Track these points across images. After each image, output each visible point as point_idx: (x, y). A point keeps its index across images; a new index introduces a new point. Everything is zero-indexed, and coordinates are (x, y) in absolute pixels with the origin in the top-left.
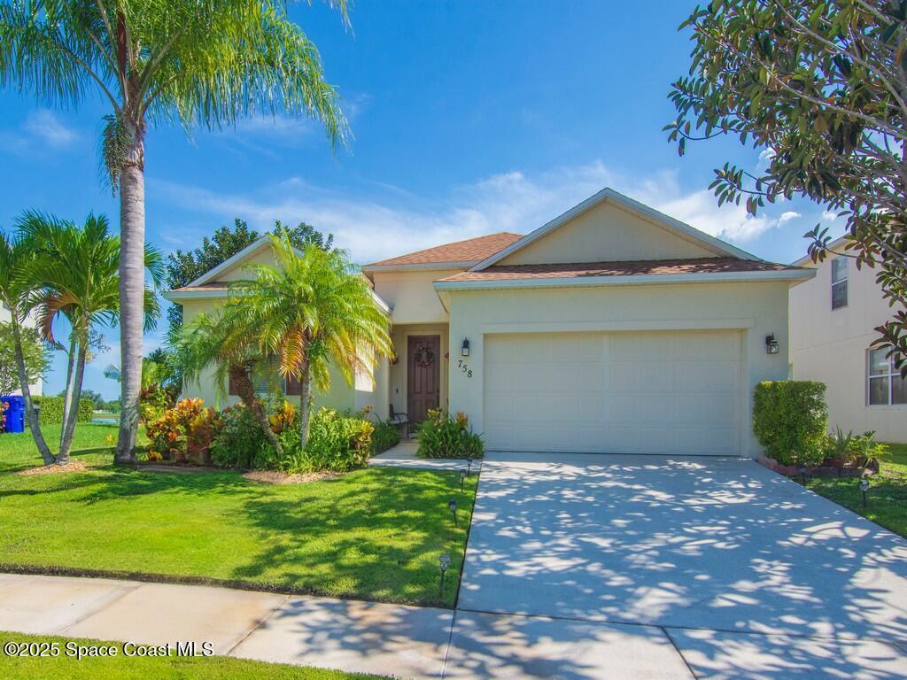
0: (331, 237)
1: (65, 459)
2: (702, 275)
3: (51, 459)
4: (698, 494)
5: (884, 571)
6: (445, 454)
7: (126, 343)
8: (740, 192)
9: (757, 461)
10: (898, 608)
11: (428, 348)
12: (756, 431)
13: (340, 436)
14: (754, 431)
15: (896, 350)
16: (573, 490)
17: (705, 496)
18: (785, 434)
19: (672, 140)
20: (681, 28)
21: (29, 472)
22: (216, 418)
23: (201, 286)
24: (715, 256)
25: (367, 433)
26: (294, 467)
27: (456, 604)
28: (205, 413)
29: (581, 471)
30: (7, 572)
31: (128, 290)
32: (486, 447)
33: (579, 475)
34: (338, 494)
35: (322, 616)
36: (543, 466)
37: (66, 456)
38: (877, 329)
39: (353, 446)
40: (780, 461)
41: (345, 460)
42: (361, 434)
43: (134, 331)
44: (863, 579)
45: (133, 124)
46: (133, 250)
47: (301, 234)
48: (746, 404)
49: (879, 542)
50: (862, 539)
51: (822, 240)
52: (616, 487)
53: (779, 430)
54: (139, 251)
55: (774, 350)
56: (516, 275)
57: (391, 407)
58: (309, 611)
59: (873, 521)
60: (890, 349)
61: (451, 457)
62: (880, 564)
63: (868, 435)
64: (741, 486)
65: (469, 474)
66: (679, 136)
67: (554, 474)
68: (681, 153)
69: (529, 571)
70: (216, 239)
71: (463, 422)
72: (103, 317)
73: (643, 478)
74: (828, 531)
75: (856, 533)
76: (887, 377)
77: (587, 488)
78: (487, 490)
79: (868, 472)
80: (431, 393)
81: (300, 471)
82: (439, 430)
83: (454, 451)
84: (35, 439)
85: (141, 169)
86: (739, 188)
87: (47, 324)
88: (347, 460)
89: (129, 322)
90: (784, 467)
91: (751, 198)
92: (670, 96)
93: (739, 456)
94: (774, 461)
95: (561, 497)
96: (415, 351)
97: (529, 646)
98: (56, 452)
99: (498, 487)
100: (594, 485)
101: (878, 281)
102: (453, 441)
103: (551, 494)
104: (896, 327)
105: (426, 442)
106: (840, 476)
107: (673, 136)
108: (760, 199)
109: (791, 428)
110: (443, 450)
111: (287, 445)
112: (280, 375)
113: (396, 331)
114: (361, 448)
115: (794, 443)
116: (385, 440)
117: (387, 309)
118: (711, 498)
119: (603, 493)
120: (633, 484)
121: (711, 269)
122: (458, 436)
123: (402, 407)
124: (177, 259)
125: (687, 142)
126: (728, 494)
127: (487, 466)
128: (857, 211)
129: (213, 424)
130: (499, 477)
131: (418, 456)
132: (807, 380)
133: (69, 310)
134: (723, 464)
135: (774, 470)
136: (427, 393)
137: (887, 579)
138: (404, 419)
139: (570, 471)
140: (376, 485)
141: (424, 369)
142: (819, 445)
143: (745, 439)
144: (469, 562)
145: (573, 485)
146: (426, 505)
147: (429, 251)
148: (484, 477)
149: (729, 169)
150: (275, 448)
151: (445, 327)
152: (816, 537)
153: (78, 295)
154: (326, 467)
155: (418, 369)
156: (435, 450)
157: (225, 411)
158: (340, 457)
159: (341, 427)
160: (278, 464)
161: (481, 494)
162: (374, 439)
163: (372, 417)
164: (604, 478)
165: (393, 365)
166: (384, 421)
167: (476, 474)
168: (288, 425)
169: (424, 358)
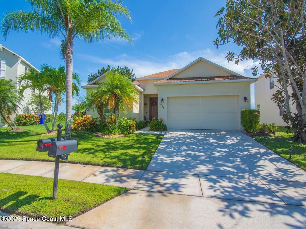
0: (133, 70)
2: (227, 80)
3: (49, 131)
4: (223, 140)
5: (267, 161)
7: (67, 100)
9: (242, 131)
10: (268, 171)
11: (155, 101)
12: (242, 123)
13: (127, 125)
15: (277, 100)
18: (249, 124)
19: (215, 45)
20: (215, 16)
21: (43, 135)
22: (94, 120)
23: (92, 84)
24: (231, 75)
25: (134, 124)
26: (113, 133)
27: (146, 169)
28: (91, 119)
29: (193, 134)
30: (31, 161)
32: (168, 128)
34: (125, 140)
35: (111, 173)
36: (183, 133)
37: (53, 131)
38: (273, 95)
39: (130, 128)
40: (247, 132)
42: (132, 124)
44: (261, 163)
45: (70, 42)
46: (69, 75)
47: (125, 69)
48: (239, 116)
49: (268, 153)
50: (263, 153)
51: (256, 70)
52: (202, 139)
53: (247, 123)
54: (71, 76)
55: (246, 101)
56: (176, 81)
57: (145, 117)
58: (108, 172)
59: (268, 147)
60: (276, 100)
61: (158, 131)
62: (266, 159)
63: (273, 124)
64: (235, 138)
67: (186, 135)
68: (217, 48)
70: (101, 70)
71: (162, 121)
72: (64, 93)
73: (210, 136)
74: (254, 151)
75: (262, 151)
77: (194, 139)
78: (165, 139)
79: (272, 134)
81: (115, 134)
82: (155, 123)
83: (159, 129)
84: (45, 126)
85: (72, 54)
86: (233, 57)
87: (50, 95)
88: (128, 132)
89: (68, 95)
91: (236, 60)
93: (237, 130)
94: (246, 132)
95: (185, 141)
96: (151, 102)
97: (164, 180)
98: (50, 129)
99: (169, 138)
100: (196, 138)
102: (158, 126)
103: (182, 140)
104: (277, 95)
105: (151, 126)
106: (263, 136)
107: (216, 43)
108: (239, 60)
109: (250, 122)
110: (156, 129)
111: (112, 127)
112: (109, 108)
113: (145, 96)
114: (132, 128)
115: (251, 127)
116: (140, 126)
117: (142, 90)
118: (226, 141)
119: (198, 140)
120: (207, 138)
122: (160, 125)
123: (148, 117)
124: (90, 76)
125: (219, 45)
126: (231, 140)
127: (168, 133)
128: (264, 63)
129: (93, 122)
130: (170, 136)
131: (149, 130)
133: (55, 91)
134: (232, 132)
136: (155, 113)
137: (267, 163)
138: (148, 120)
139: (190, 134)
140: (135, 138)
141: (154, 107)
142: (258, 127)
143: (238, 125)
145: (191, 138)
146: (148, 143)
147: (155, 74)
148: (165, 136)
149: (230, 53)
150: (108, 128)
152: (251, 152)
153: (56, 87)
154: (122, 133)
155: (152, 106)
156: (154, 129)
157: (96, 118)
158: (126, 131)
159: (127, 123)
160: (109, 133)
161: (163, 140)
162: (136, 126)
163: (137, 120)
164: (199, 136)
165: (145, 106)
166: (142, 121)
167: (163, 135)
168: (113, 122)
169: (154, 103)
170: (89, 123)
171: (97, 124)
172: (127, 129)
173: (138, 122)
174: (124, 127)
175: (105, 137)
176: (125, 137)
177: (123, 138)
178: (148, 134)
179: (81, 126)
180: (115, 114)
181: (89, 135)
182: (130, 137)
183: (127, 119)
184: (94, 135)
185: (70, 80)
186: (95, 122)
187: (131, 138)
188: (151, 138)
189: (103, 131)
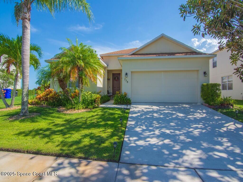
1: (11, 106)
3: (8, 106)
4: (191, 114)
6: (121, 103)
8: (200, 31)
9: (202, 104)
11: (117, 76)
12: (202, 96)
13: (91, 99)
14: (201, 96)
16: (157, 114)
17: (193, 115)
18: (211, 97)
19: (182, 17)
22: (56, 94)
25: (99, 98)
26: (77, 108)
28: (53, 93)
29: (158, 108)
31: (24, 55)
32: (132, 101)
33: (158, 109)
34: (88, 116)
36: (147, 107)
38: (235, 69)
39: (95, 101)
40: (209, 105)
41: (92, 105)
42: (97, 98)
43: (26, 68)
46: (25, 44)
48: (199, 90)
51: (222, 44)
52: (168, 113)
53: (209, 96)
55: (206, 75)
57: (108, 91)
59: (241, 122)
60: (238, 74)
61: (122, 104)
64: (201, 112)
65: (127, 109)
66: (184, 16)
67: (151, 109)
68: (184, 20)
69: (146, 144)
71: (126, 95)
73: (174, 109)
76: (227, 84)
77: (160, 113)
78: (132, 114)
79: (232, 107)
80: (118, 88)
81: (78, 109)
82: (119, 97)
84: (3, 100)
86: (200, 30)
87: (8, 67)
88: (93, 106)
90: (210, 106)
91: (203, 33)
92: (179, 9)
93: (197, 103)
94: (207, 104)
95: (153, 116)
96: (114, 77)
99: (135, 113)
100: (162, 112)
101: (230, 59)
102: (123, 100)
103: (150, 115)
104: (240, 68)
105: (116, 100)
106: (226, 108)
108: (206, 33)
109: (212, 96)
110: (120, 102)
111: (75, 102)
113: (109, 72)
114: (97, 102)
115: (213, 100)
116: (104, 100)
117: (106, 66)
118: (195, 115)
119: (165, 114)
120: (173, 111)
121: (190, 54)
122: (124, 99)
123: (111, 91)
125: (186, 17)
127: (132, 107)
129: (55, 96)
130: (135, 110)
131: (114, 104)
132: (216, 83)
134: (194, 105)
135: (208, 107)
136: (117, 88)
138: (111, 94)
139: (155, 108)
140: (100, 113)
141: (116, 82)
143: (198, 99)
144: (125, 141)
145: (156, 112)
148: (131, 110)
149: (197, 25)
150: (71, 103)
151: (121, 70)
153: (15, 59)
154: (86, 108)
155: (115, 82)
156: (118, 102)
157: (59, 92)
158: (91, 105)
159: (91, 97)
160: (72, 107)
161: (130, 115)
162: (101, 100)
163: (102, 93)
164: (164, 110)
165: (108, 81)
166: (105, 95)
167: (129, 109)
168: (76, 96)
169: (116, 79)
170: (51, 97)
171: (61, 98)
172: (92, 103)
173: (103, 96)
174: (88, 101)
175: (68, 112)
176: (89, 112)
177: (88, 113)
178: (113, 109)
179: (43, 100)
180: (79, 88)
181: (51, 110)
182: (94, 112)
183: (92, 93)
184: (55, 110)
185: (28, 49)
186: (58, 96)
187: (96, 113)
188: (117, 112)
189: (66, 105)
